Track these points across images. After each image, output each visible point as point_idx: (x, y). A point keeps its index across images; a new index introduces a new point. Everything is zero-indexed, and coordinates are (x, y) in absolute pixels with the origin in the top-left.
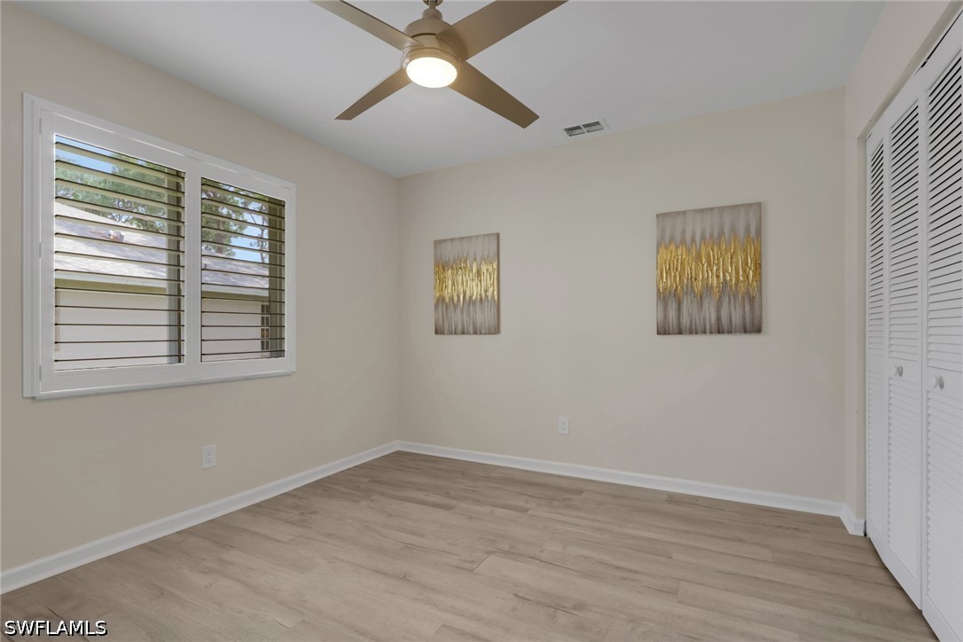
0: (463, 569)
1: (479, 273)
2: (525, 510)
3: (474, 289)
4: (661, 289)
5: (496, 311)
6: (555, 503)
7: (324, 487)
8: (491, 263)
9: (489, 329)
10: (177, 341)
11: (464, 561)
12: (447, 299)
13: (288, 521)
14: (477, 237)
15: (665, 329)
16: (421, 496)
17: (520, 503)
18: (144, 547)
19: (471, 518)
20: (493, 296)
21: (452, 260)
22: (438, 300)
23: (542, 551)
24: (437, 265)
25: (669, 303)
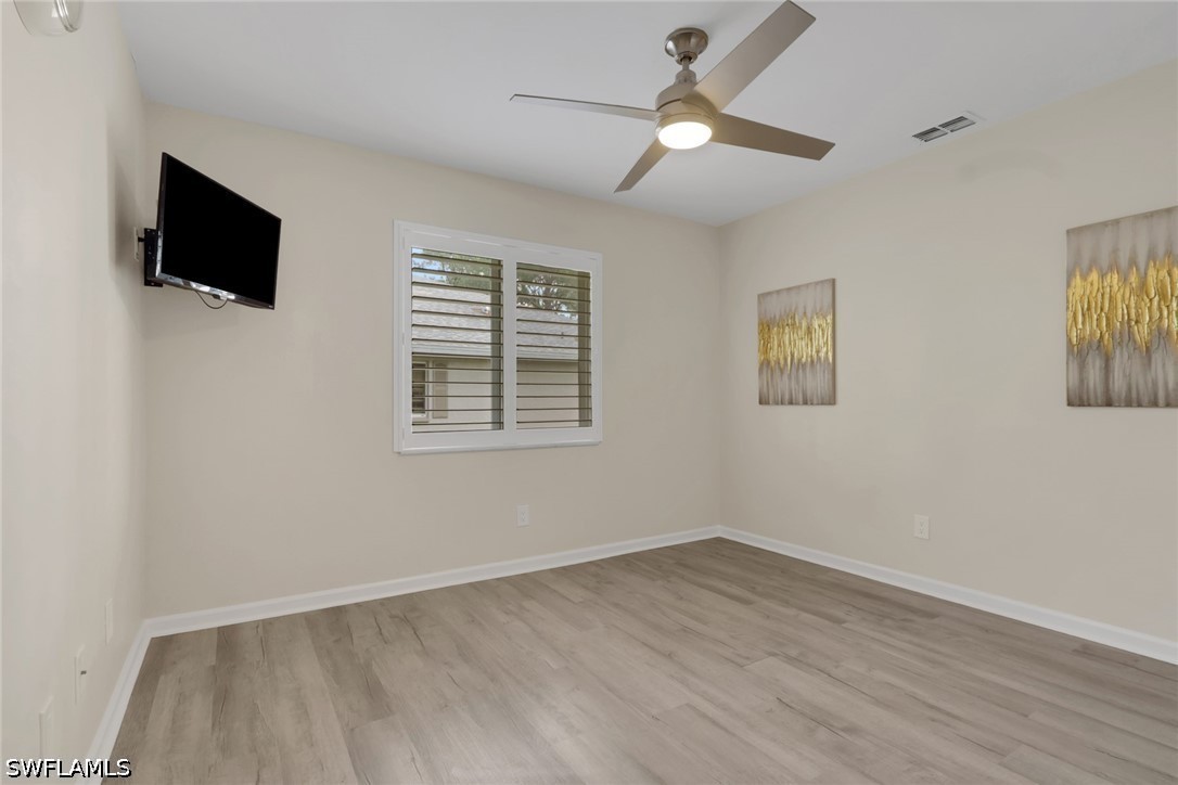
0: (732, 662)
1: (809, 331)
2: (839, 622)
3: (803, 350)
4: (1074, 340)
5: (830, 377)
6: (888, 622)
7: (628, 562)
8: (825, 317)
9: (822, 399)
10: (498, 410)
11: (738, 655)
12: (773, 363)
13: (585, 587)
14: (807, 285)
15: (1081, 398)
16: (723, 586)
17: (839, 613)
18: (471, 585)
19: (768, 617)
20: (827, 358)
21: (777, 317)
22: (762, 365)
23: (837, 667)
24: (761, 324)
25: (1090, 359)
